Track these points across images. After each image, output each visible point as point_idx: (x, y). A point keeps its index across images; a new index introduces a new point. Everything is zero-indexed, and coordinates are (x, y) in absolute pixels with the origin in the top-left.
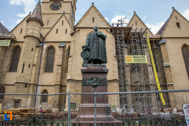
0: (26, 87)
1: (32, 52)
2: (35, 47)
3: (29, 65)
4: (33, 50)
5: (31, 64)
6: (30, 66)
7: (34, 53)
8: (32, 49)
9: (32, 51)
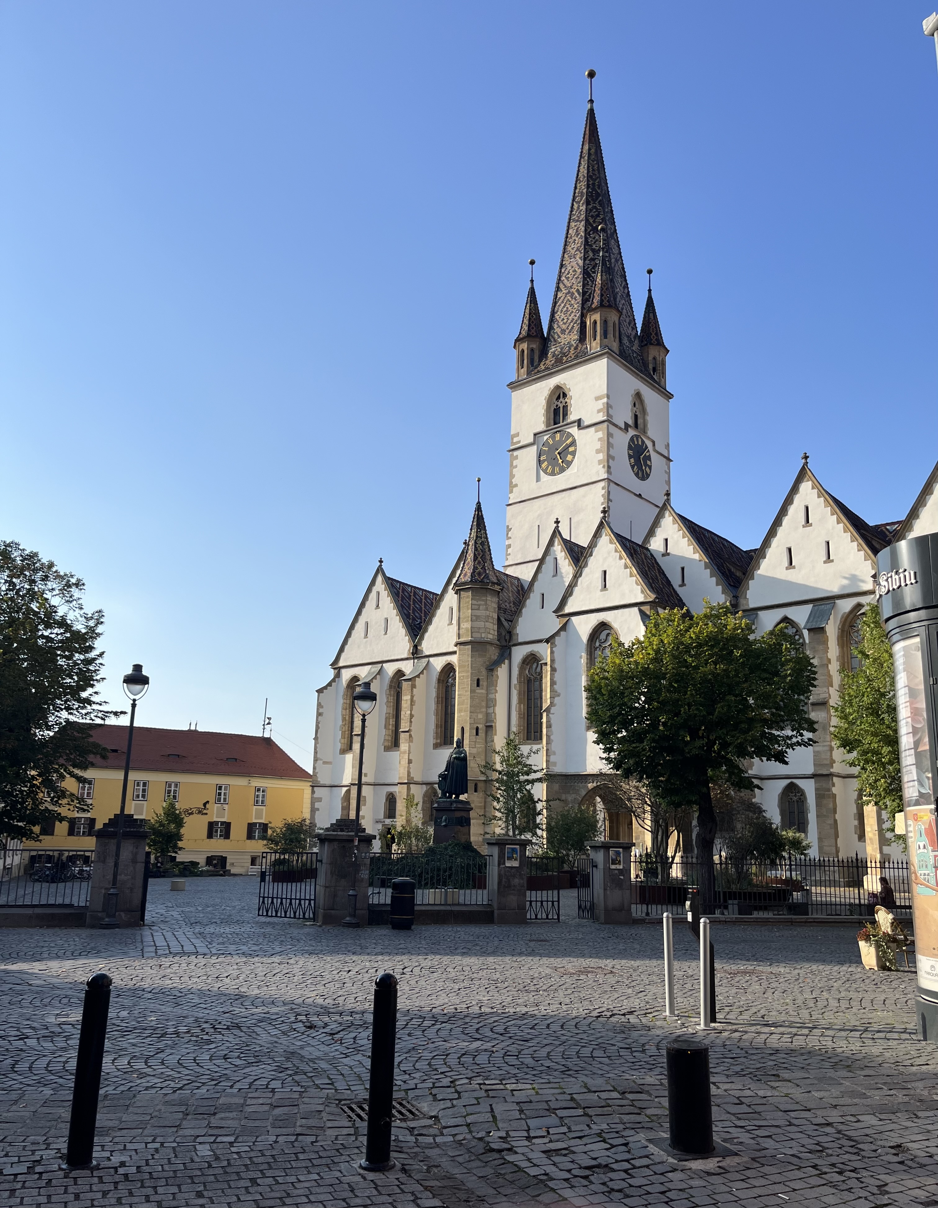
0: (476, 791)
1: (479, 691)
2: (484, 672)
3: (477, 729)
4: (481, 683)
5: (480, 726)
6: (480, 731)
7: (484, 691)
8: (478, 680)
9: (478, 685)
